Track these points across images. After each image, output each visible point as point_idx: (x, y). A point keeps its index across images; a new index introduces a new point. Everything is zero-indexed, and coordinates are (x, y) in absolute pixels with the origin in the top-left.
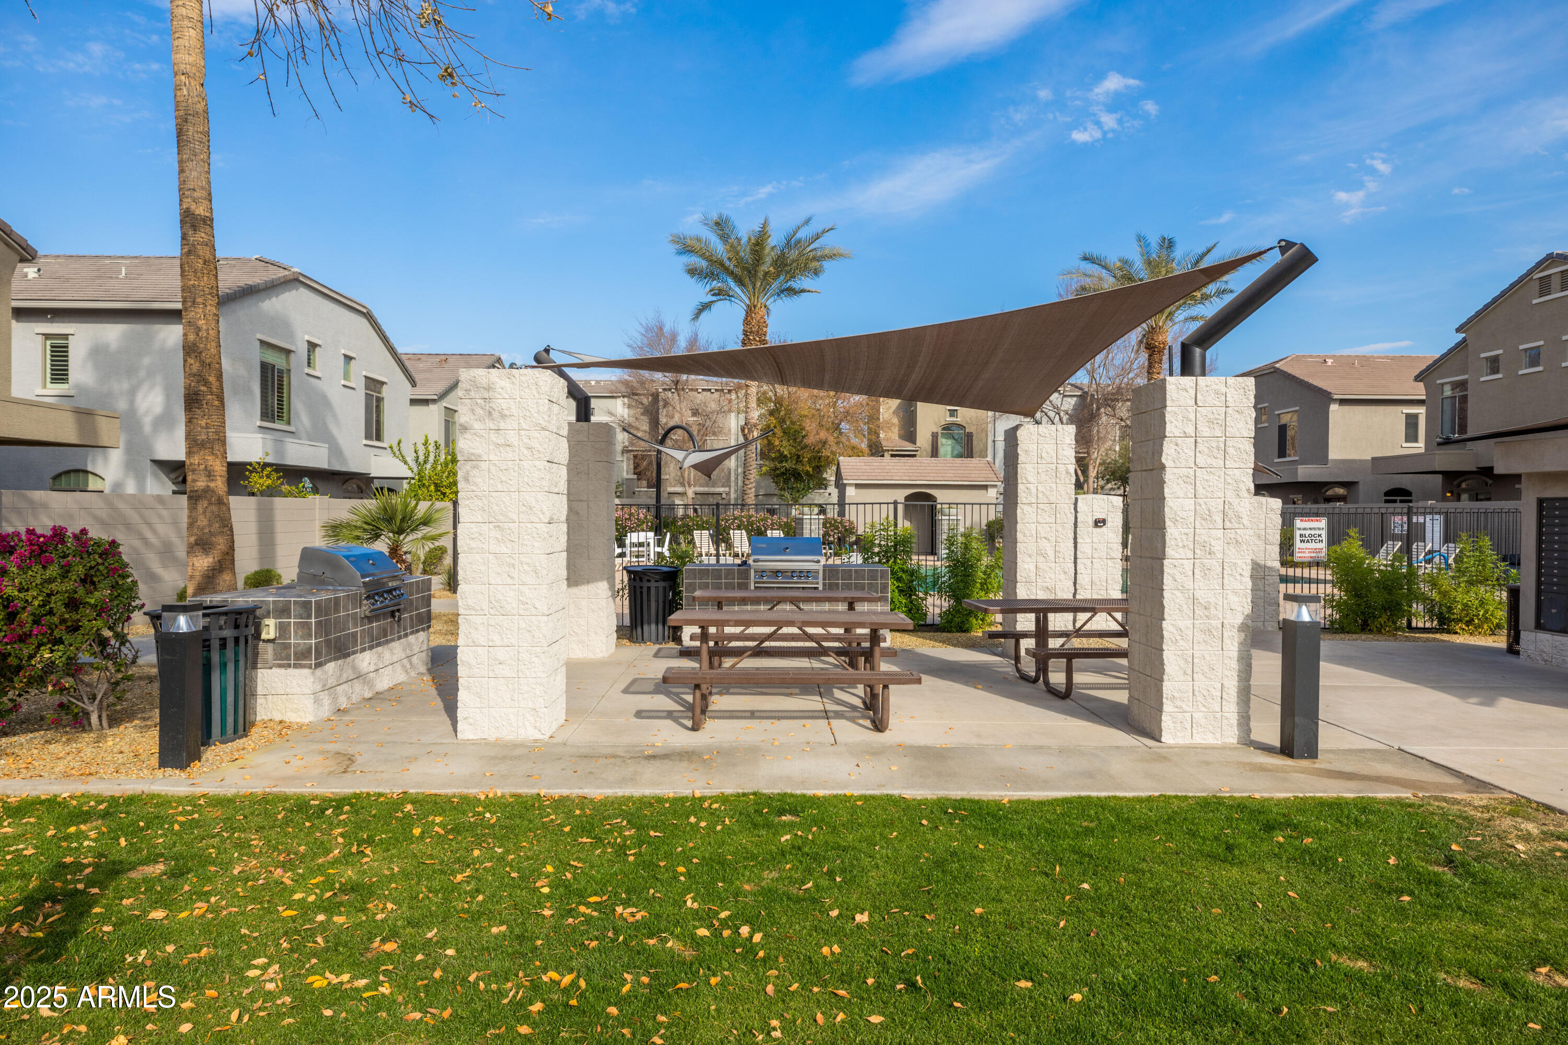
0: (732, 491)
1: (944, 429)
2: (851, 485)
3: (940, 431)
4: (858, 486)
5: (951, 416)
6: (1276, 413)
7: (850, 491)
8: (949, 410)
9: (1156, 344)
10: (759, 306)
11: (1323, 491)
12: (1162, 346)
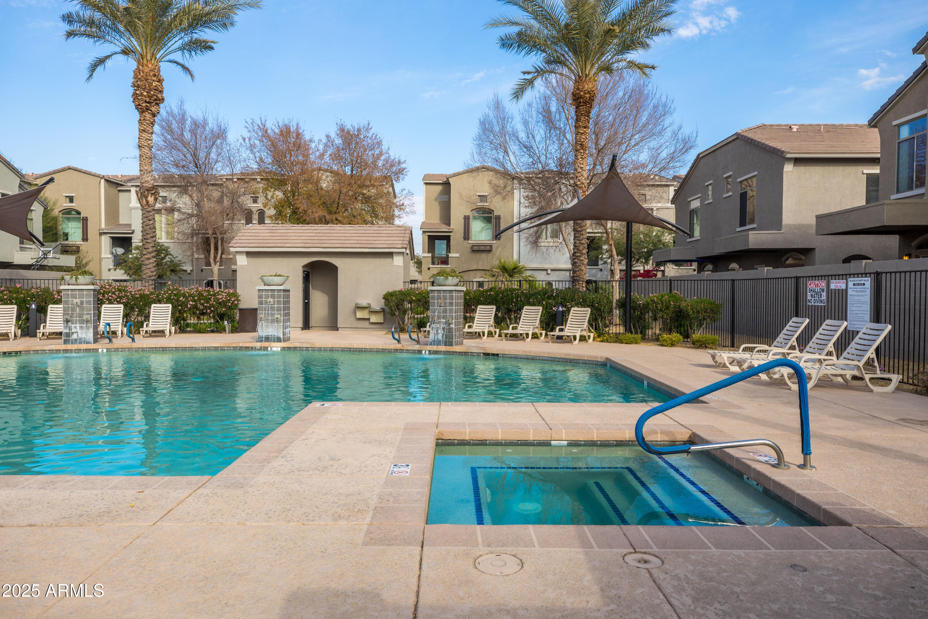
1: (476, 212)
2: (241, 253)
3: (471, 214)
4: (249, 254)
5: (481, 201)
6: (739, 180)
7: (242, 261)
8: (479, 196)
9: (582, 94)
10: (149, 58)
11: (783, 260)
12: (587, 96)
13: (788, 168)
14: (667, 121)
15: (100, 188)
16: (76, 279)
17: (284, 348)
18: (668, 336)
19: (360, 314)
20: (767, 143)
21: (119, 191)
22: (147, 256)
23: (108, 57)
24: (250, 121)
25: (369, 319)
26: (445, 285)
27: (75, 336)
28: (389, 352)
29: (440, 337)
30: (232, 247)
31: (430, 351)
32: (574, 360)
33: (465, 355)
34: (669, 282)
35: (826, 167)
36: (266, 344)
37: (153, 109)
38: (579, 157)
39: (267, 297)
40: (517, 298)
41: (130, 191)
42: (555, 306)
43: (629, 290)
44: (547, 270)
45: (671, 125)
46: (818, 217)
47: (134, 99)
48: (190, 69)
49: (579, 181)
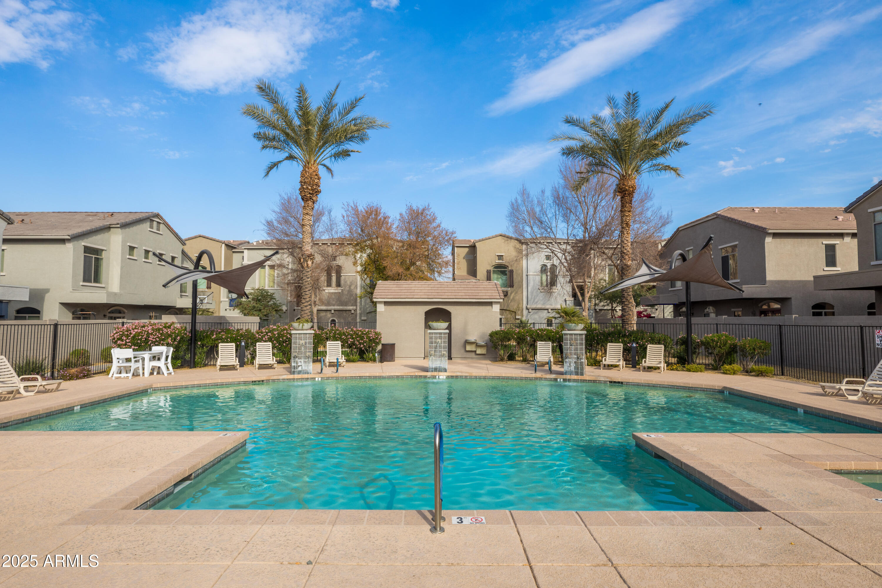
0: (358, 308)
1: (495, 268)
2: (380, 302)
3: (492, 269)
4: (386, 303)
5: (499, 259)
6: (720, 247)
7: (381, 308)
8: (498, 256)
9: (627, 188)
10: (312, 163)
11: (759, 305)
12: (631, 189)
13: (768, 240)
14: (648, 204)
15: (221, 250)
16: (303, 325)
17: (448, 376)
18: (729, 366)
19: (468, 348)
20: (747, 221)
21: (233, 252)
22: (305, 304)
23: (280, 162)
24: (346, 204)
25: (475, 351)
26: (575, 330)
27: (300, 369)
28: (530, 380)
29: (572, 368)
30: (375, 298)
31: (563, 379)
32: (692, 387)
33: (594, 382)
34: (715, 325)
35: (796, 240)
36: (435, 374)
37: (314, 198)
38: (625, 233)
39: (436, 338)
40: (597, 336)
41: (243, 252)
42: (628, 343)
43: (690, 332)
44: (548, 310)
45: (652, 206)
46: (815, 277)
47: (301, 192)
48: (332, 169)
49: (626, 250)
